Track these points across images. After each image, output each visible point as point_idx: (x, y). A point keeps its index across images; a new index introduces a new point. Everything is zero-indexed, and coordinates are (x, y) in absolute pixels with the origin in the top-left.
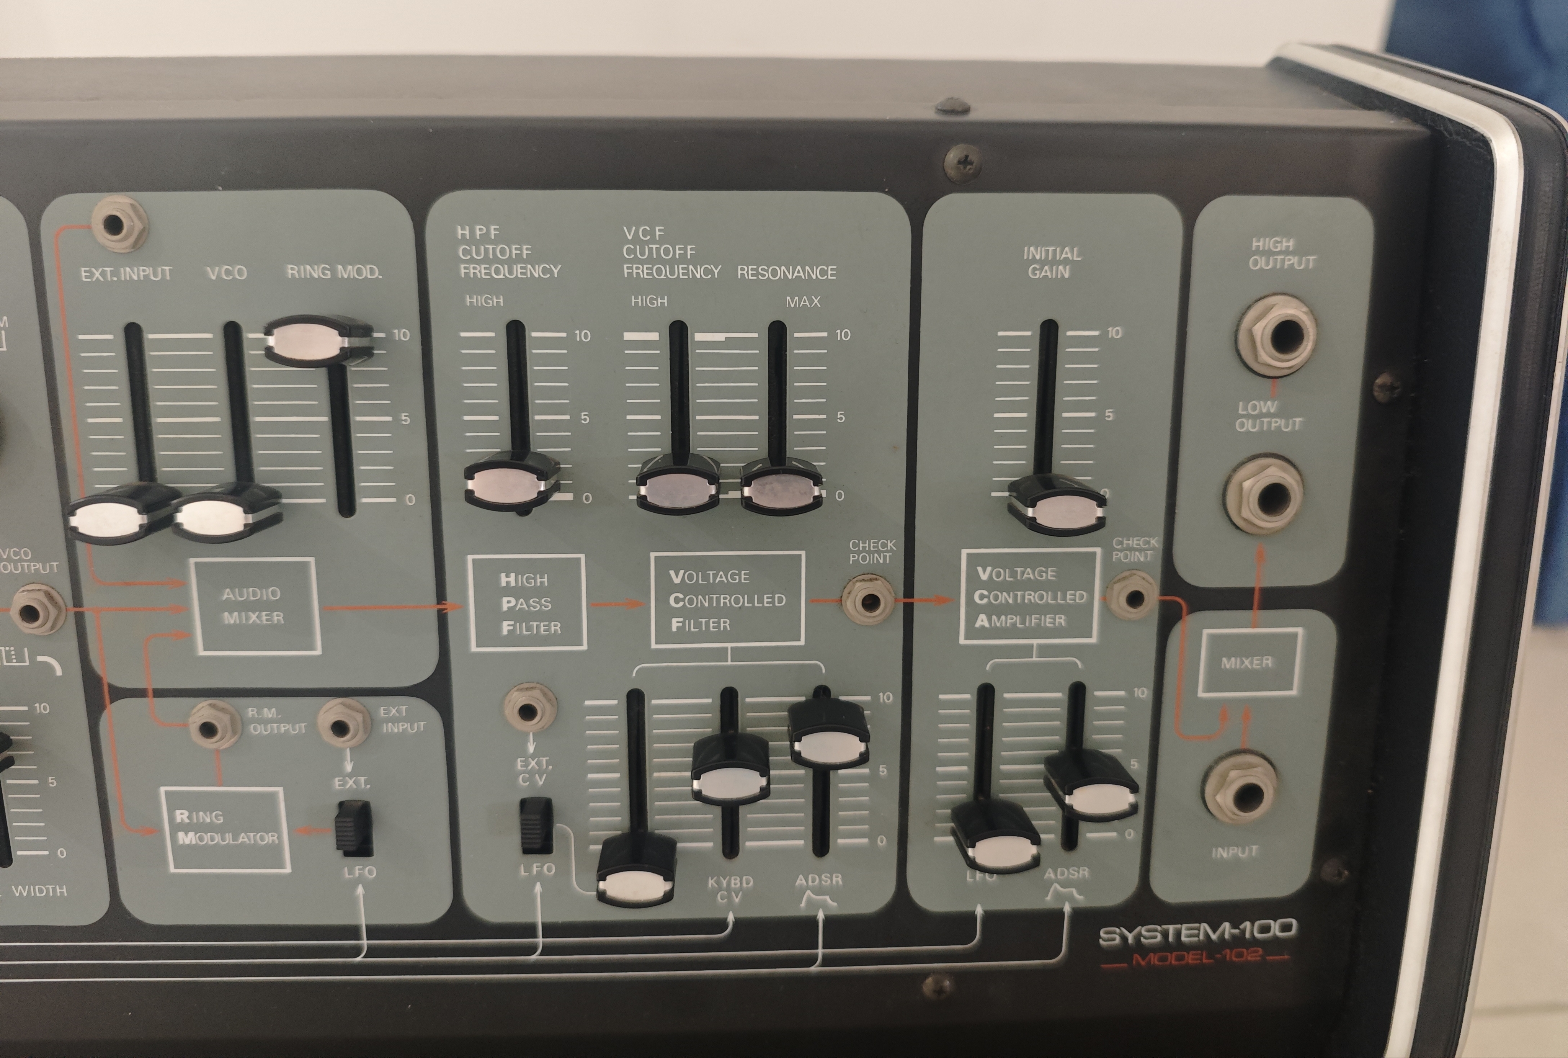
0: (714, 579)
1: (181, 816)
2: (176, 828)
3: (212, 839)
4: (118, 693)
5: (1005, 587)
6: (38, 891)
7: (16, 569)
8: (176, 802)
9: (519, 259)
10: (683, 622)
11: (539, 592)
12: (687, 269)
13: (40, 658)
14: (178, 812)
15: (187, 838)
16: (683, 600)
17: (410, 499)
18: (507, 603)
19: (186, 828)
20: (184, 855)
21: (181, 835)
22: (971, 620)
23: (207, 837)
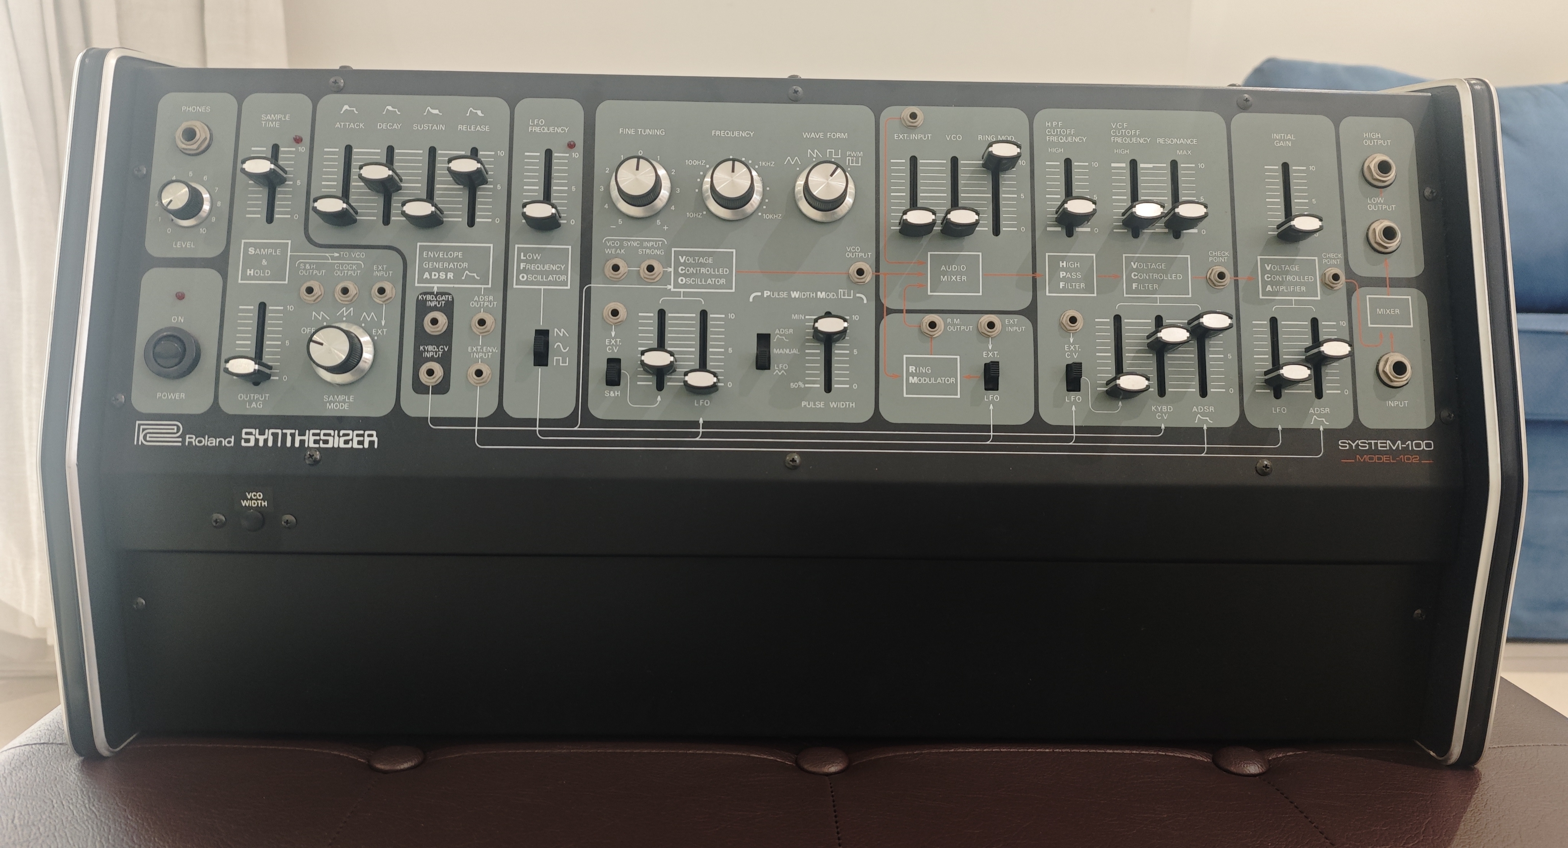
0: (1151, 267)
1: (912, 369)
2: (909, 374)
3: (925, 380)
4: (890, 311)
5: (1277, 273)
6: (842, 405)
7: (853, 256)
8: (910, 362)
9: (1070, 135)
10: (1138, 285)
11: (1076, 270)
12: (1137, 139)
13: (858, 295)
14: (910, 367)
15: (914, 380)
16: (1137, 275)
17: (1023, 229)
18: (1062, 274)
19: (913, 375)
20: (912, 388)
21: (911, 378)
22: (1264, 288)
23: (922, 380)
